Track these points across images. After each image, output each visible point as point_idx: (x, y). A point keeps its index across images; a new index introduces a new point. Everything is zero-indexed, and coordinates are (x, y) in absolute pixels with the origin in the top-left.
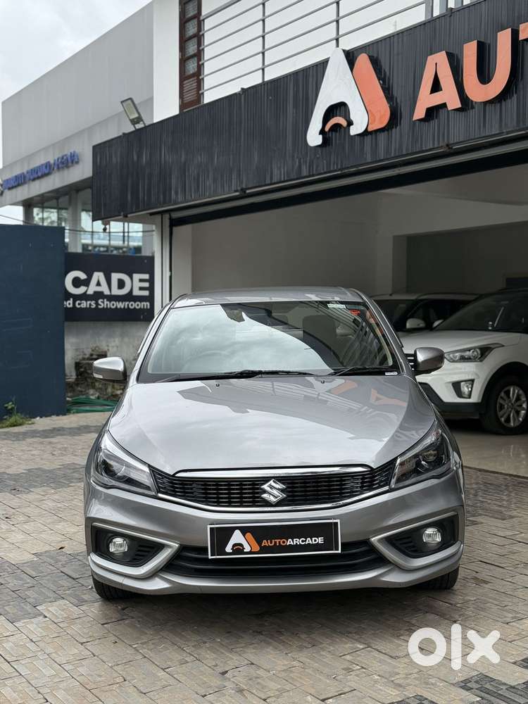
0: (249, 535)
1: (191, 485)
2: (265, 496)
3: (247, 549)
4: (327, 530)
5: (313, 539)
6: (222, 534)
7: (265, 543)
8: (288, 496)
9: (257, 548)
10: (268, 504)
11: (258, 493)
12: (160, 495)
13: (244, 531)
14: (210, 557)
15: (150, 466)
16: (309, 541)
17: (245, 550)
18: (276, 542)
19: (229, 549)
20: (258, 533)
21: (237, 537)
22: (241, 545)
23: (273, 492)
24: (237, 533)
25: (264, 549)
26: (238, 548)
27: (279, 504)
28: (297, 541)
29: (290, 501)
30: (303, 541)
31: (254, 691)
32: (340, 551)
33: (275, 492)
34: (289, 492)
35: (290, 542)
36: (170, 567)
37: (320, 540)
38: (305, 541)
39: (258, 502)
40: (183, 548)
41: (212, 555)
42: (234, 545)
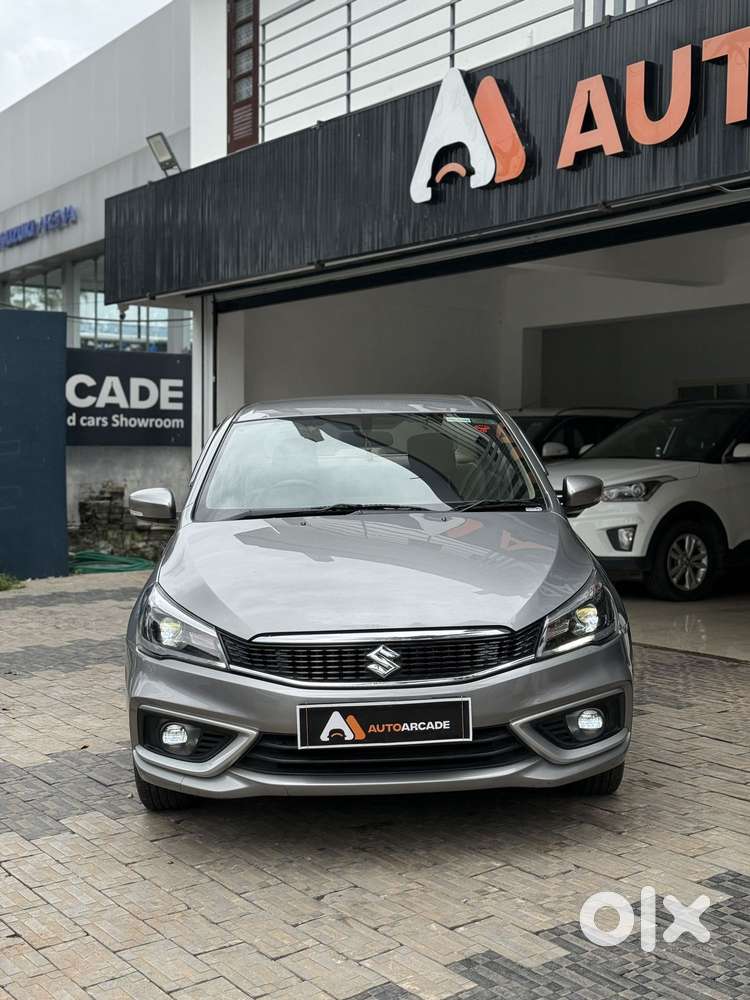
0: (351, 718)
1: (273, 653)
2: (372, 667)
3: (349, 736)
4: (453, 711)
5: (436, 723)
6: (315, 717)
7: (372, 729)
8: (403, 667)
9: (362, 735)
10: (376, 677)
11: (363, 663)
12: (232, 667)
13: (345, 713)
14: (300, 748)
15: (217, 629)
16: (430, 726)
17: (346, 739)
18: (386, 728)
19: (324, 737)
20: (363, 715)
21: (336, 721)
22: (340, 731)
23: (382, 662)
24: (336, 716)
25: (370, 738)
26: (337, 736)
27: (391, 677)
28: (415, 726)
29: (404, 673)
30: (422, 726)
31: (361, 920)
32: (471, 739)
33: (384, 662)
34: (404, 662)
35: (405, 727)
36: (245, 762)
37: (445, 725)
38: (426, 726)
39: (363, 675)
40: (263, 736)
41: (302, 745)
42: (332, 732)
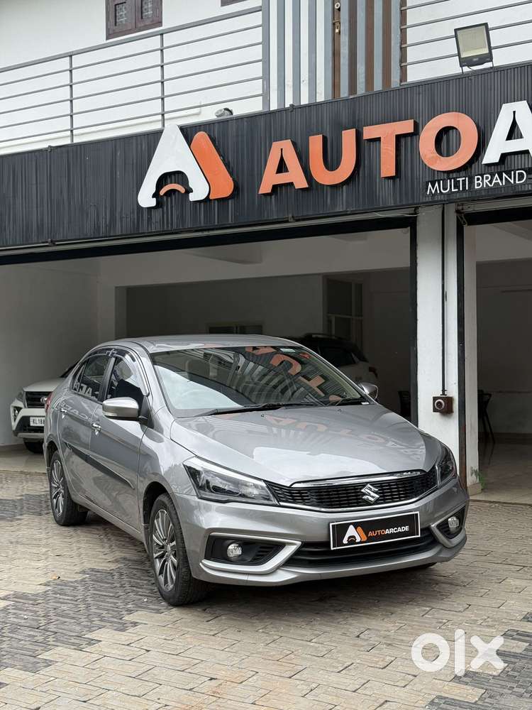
0: (359, 528)
1: (306, 493)
2: (365, 497)
3: (358, 540)
4: (410, 520)
5: (402, 528)
6: (341, 529)
7: (371, 534)
8: (381, 496)
9: (365, 538)
10: (368, 503)
11: (359, 495)
12: (282, 503)
13: (356, 525)
14: (332, 549)
15: (265, 481)
16: (400, 530)
18: (378, 533)
19: (345, 541)
20: (365, 526)
21: (351, 531)
22: (354, 537)
23: (371, 494)
24: (351, 527)
25: (370, 539)
26: (352, 540)
27: (376, 502)
28: (392, 531)
29: (381, 500)
30: (396, 530)
32: (419, 536)
33: (372, 494)
34: (380, 493)
35: (387, 532)
37: (406, 528)
39: (360, 502)
40: (305, 544)
41: (334, 547)
42: (350, 537)
